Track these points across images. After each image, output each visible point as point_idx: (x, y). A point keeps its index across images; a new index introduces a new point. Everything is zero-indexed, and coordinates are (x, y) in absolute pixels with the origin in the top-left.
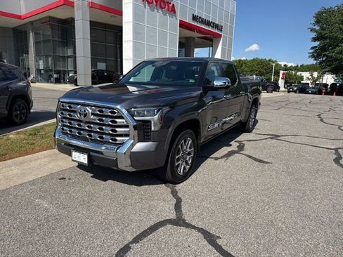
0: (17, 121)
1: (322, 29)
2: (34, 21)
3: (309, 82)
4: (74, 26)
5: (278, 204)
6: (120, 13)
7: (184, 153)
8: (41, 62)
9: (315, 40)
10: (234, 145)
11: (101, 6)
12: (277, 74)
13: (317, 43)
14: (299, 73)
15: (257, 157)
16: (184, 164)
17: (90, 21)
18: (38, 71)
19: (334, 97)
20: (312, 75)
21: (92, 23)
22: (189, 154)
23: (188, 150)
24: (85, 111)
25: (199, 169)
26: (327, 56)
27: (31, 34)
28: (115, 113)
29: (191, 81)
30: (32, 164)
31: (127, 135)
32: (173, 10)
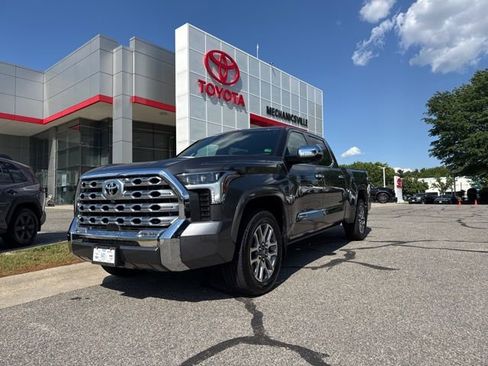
0: (20, 239)
1: (440, 117)
2: (60, 125)
3: (436, 190)
4: (112, 128)
5: (417, 313)
6: (173, 109)
7: (262, 247)
8: (64, 177)
9: (434, 133)
10: (340, 254)
11: (148, 101)
12: (390, 180)
13: (437, 138)
14: (420, 180)
15: (375, 264)
16: (264, 265)
17: (133, 122)
18: (60, 190)
19: (477, 207)
20: (439, 181)
21: (136, 124)
22: (271, 251)
23: (269, 244)
24: (114, 185)
25: (289, 280)
26: (456, 153)
27: (54, 142)
28: (158, 181)
29: (266, 150)
30: (32, 285)
31: (175, 214)
32: (241, 102)
